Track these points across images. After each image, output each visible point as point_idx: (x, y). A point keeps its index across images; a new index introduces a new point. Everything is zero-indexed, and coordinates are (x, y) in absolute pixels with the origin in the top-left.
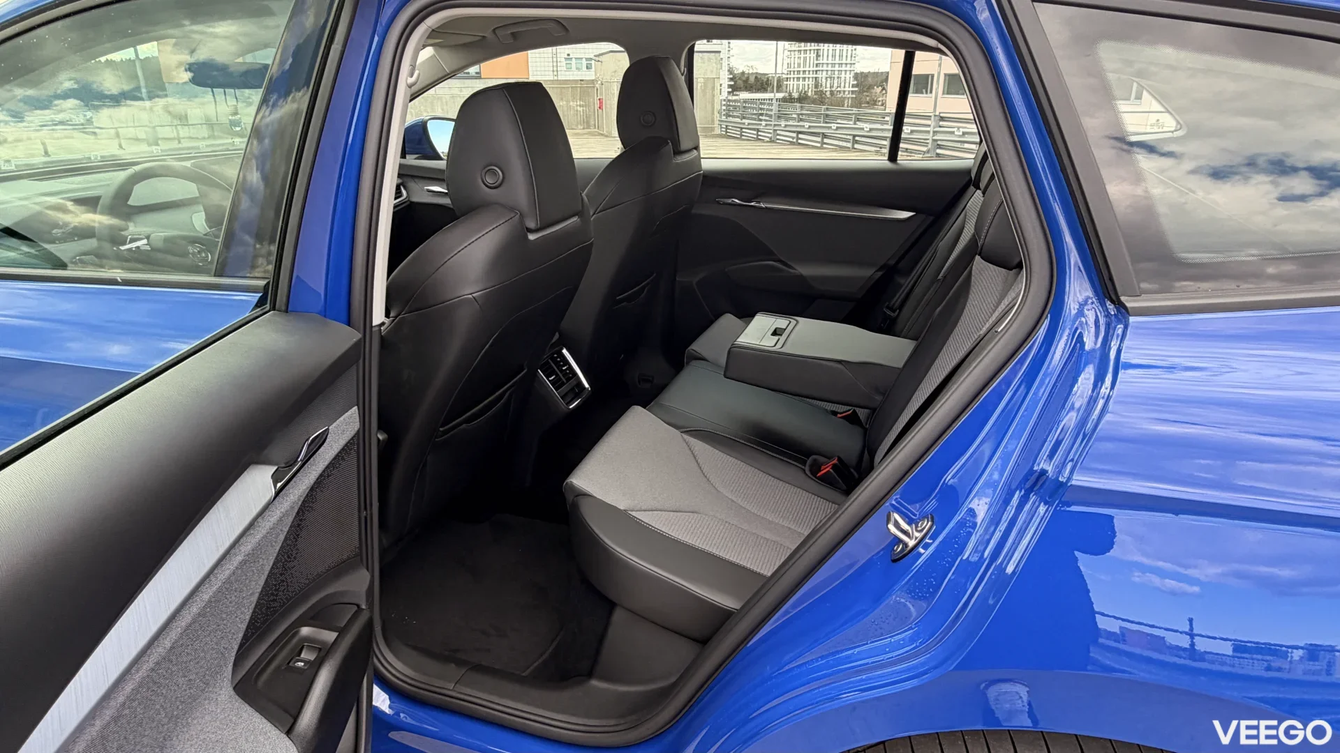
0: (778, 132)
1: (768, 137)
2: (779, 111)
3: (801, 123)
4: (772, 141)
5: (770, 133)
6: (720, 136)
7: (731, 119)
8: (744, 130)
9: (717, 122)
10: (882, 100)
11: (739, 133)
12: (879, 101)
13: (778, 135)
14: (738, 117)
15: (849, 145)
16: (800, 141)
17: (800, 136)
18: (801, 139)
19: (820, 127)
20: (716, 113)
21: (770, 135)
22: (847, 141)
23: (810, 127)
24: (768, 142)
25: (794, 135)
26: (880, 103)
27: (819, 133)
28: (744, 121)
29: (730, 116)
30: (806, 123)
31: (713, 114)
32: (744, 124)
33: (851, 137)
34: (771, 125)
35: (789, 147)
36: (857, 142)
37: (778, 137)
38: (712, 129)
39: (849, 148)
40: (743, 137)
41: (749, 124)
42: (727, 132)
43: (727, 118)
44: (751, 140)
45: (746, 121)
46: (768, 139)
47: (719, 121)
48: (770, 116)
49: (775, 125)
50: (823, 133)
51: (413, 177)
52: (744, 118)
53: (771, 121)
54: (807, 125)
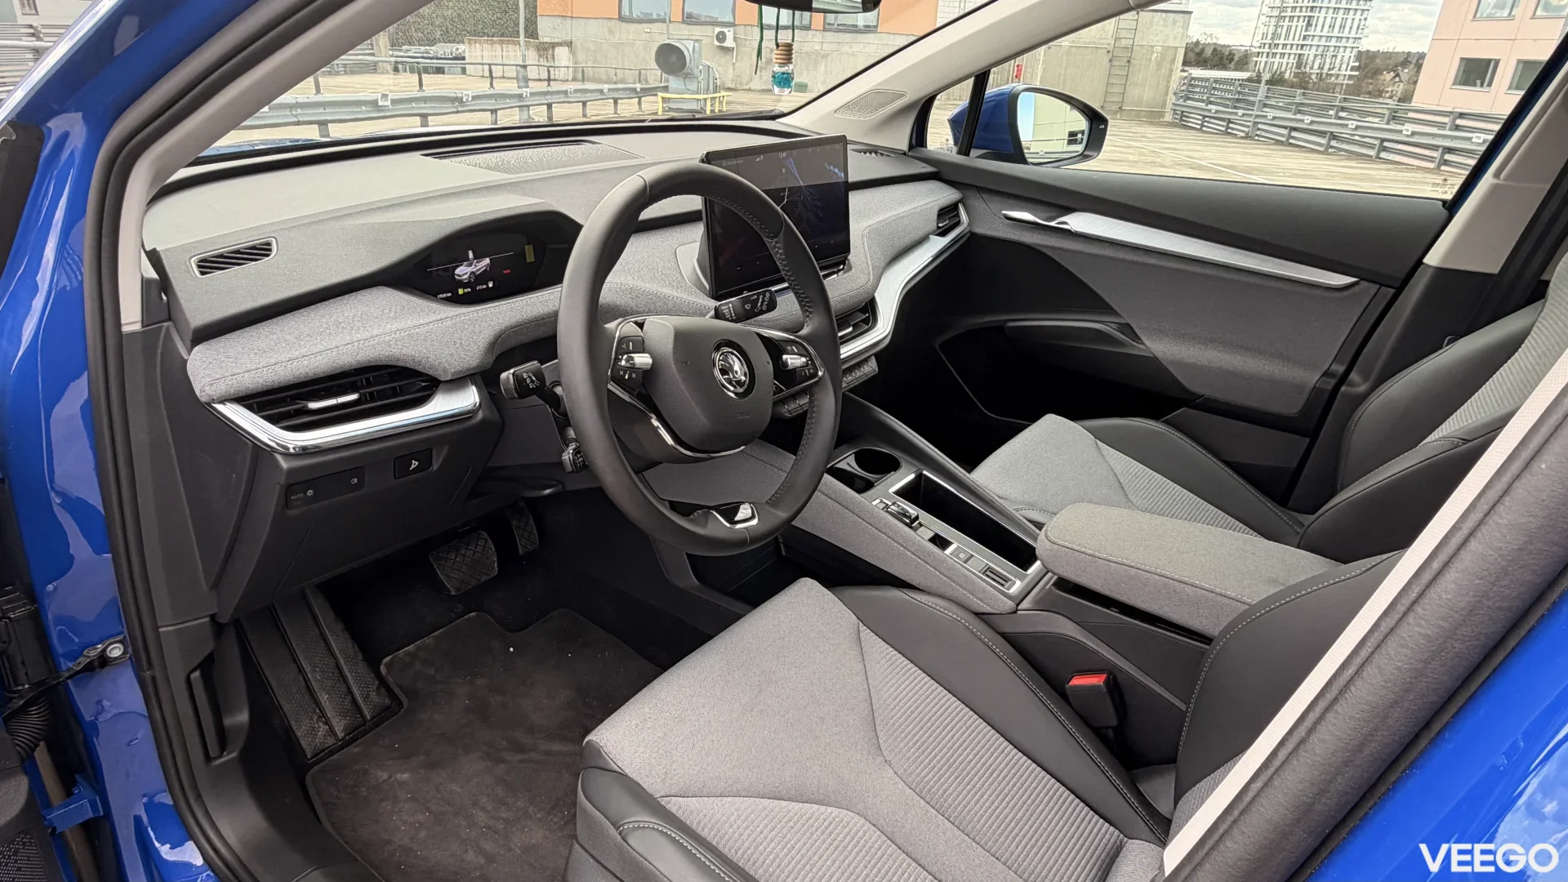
0: (1260, 126)
1: (1242, 131)
2: (1267, 97)
3: (1299, 116)
4: (1247, 137)
5: (1248, 127)
6: (1172, 125)
7: (1189, 103)
8: (1207, 119)
9: (1169, 106)
10: (1392, 91)
11: (1200, 122)
12: (1388, 92)
13: (1259, 129)
14: (1202, 101)
15: (1372, 153)
16: (1291, 141)
17: (1294, 134)
18: (1293, 138)
19: (1328, 123)
20: (1170, 94)
21: (1246, 129)
22: (1371, 146)
23: (1312, 122)
24: (1242, 138)
25: (1285, 132)
26: (1388, 95)
27: (1325, 133)
28: (1210, 107)
29: (1189, 99)
30: (1307, 117)
31: (1167, 94)
32: (1210, 111)
33: (1376, 142)
34: (1251, 115)
35: (1273, 147)
36: (1385, 149)
37: (1258, 132)
38: (1162, 114)
39: (1371, 156)
40: (1204, 129)
41: (1217, 112)
42: (1182, 120)
43: (1185, 101)
44: (1216, 134)
45: (1213, 108)
46: (1243, 134)
47: (1173, 104)
48: (1253, 104)
49: (1257, 116)
50: (1332, 133)
51: (981, 190)
52: (1211, 103)
53: (1253, 110)
54: (1308, 119)
